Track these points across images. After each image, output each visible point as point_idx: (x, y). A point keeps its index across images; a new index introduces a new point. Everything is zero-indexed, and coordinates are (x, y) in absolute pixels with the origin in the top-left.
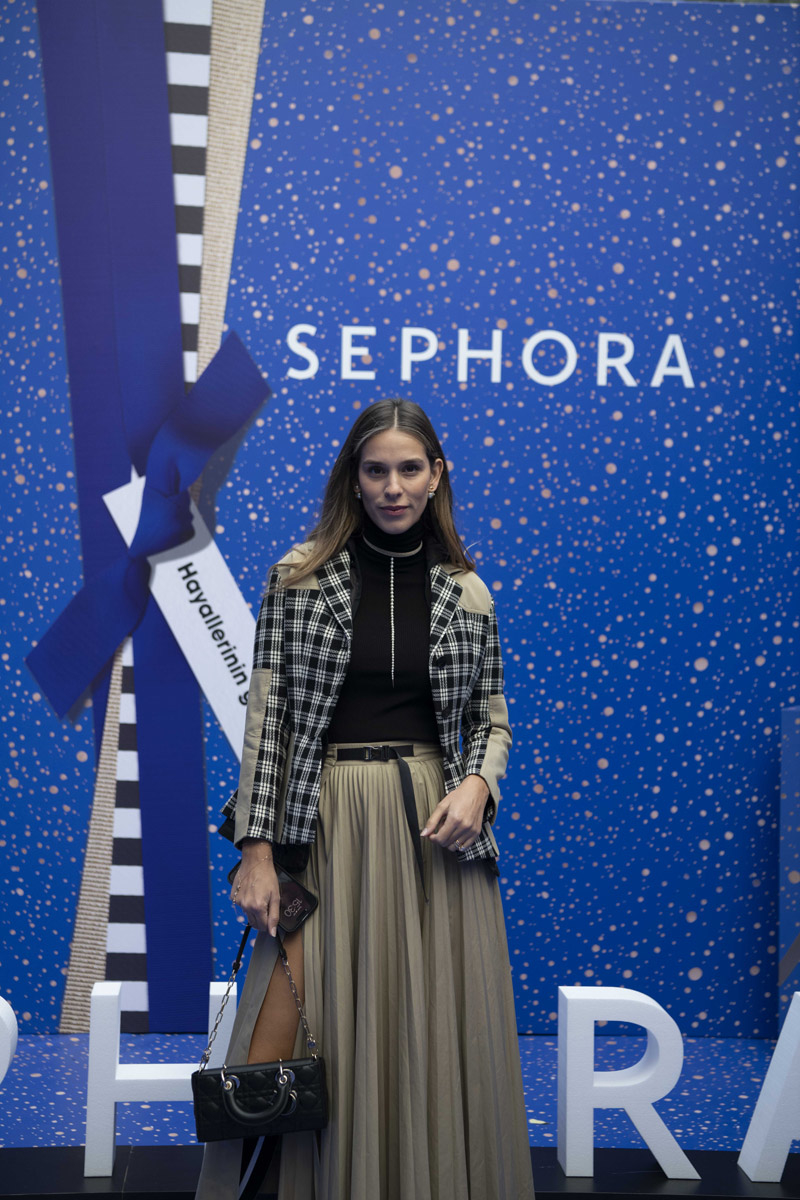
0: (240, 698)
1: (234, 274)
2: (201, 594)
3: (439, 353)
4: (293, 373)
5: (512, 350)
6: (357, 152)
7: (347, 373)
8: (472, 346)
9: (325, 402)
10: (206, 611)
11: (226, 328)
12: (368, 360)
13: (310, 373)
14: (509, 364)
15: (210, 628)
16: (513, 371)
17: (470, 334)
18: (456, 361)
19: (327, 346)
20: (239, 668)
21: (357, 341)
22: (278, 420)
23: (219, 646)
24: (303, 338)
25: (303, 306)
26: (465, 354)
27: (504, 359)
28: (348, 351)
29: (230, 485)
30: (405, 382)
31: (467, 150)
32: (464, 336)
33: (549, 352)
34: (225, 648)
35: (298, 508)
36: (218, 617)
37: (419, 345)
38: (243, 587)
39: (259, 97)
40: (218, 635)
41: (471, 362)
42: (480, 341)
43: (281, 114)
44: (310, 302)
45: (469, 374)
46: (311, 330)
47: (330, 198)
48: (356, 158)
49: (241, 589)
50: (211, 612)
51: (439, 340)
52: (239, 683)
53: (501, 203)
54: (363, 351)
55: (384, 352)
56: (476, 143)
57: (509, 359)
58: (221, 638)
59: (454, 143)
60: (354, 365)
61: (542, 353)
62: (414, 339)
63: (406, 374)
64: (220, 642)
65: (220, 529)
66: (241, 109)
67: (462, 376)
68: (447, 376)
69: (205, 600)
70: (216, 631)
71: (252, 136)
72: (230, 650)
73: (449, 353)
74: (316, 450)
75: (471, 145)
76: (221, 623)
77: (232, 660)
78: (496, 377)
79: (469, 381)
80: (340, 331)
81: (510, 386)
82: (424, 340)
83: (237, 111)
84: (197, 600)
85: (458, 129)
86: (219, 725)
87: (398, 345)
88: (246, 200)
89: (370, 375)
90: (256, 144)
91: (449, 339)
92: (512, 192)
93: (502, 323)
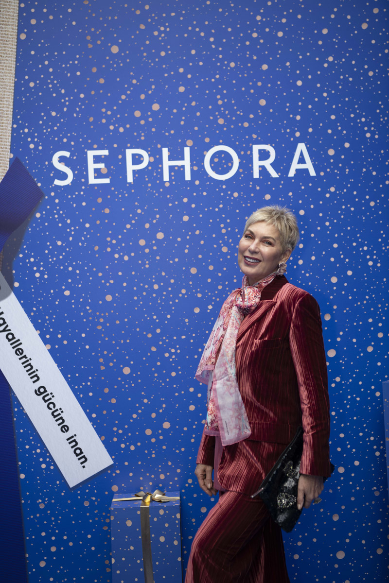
0: (36, 391)
1: (15, 121)
2: (7, 326)
3: (150, 164)
4: (57, 182)
5: (197, 159)
6: (89, 38)
7: (92, 180)
8: (171, 158)
9: (79, 199)
10: (10, 337)
11: (12, 156)
12: (105, 171)
13: (68, 181)
14: (195, 168)
15: (13, 348)
16: (199, 172)
17: (169, 151)
18: (162, 169)
19: (78, 164)
20: (34, 372)
21: (97, 159)
22: (50, 212)
23: (20, 359)
24: (62, 159)
25: (61, 139)
26: (167, 163)
27: (192, 165)
28: (92, 166)
29: (21, 256)
30: (130, 183)
31: (160, 32)
32: (165, 152)
33: (221, 159)
34: (24, 360)
35: (66, 268)
36: (19, 340)
37: (137, 159)
38: (34, 320)
39: (22, 5)
40: (19, 352)
41: (171, 168)
42: (177, 155)
43: (38, 15)
44: (65, 136)
45: (170, 176)
46: (67, 154)
47: (74, 69)
48: (89, 42)
49: (32, 322)
50: (14, 338)
51: (150, 156)
52: (34, 382)
53: (184, 64)
54: (101, 166)
55: (115, 166)
56: (166, 27)
57: (195, 165)
58: (21, 354)
59: (150, 28)
60: (96, 175)
61: (216, 160)
62: (134, 155)
63: (130, 179)
64: (21, 356)
65: (16, 285)
66: (12, 14)
67: (166, 178)
68: (156, 178)
69: (10, 330)
70: (18, 350)
71: (20, 31)
72: (28, 361)
73: (157, 163)
74: (75, 230)
75: (162, 29)
76: (21, 344)
77: (29, 367)
78: (188, 177)
79: (171, 181)
80: (86, 153)
81: (197, 183)
82: (141, 156)
83: (9, 15)
84: (4, 330)
85: (152, 18)
86: (23, 409)
87: (124, 159)
88: (19, 73)
89: (107, 181)
90: (23, 37)
91: (156, 154)
92: (191, 58)
93: (190, 143)
